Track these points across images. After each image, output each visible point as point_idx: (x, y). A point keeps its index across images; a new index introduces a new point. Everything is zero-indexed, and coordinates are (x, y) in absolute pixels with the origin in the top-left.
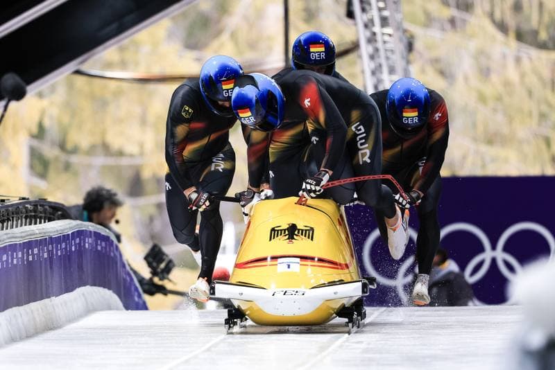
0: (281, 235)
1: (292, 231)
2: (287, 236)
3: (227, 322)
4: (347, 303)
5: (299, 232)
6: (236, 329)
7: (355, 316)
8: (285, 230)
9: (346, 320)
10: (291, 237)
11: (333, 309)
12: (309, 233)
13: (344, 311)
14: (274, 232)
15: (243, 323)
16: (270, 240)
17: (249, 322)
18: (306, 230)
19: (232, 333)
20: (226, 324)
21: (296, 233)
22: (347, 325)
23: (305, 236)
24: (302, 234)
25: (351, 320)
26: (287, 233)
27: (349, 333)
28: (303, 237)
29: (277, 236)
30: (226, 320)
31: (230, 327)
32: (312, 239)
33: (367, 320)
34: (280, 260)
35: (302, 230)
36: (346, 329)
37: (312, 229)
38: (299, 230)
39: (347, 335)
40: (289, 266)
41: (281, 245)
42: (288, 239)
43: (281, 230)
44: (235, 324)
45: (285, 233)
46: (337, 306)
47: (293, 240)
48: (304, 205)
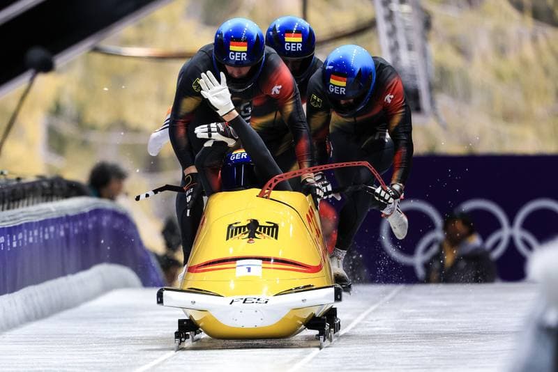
0: (240, 232)
1: (253, 228)
2: (247, 235)
3: (178, 335)
4: (318, 312)
5: (260, 230)
6: (188, 343)
7: (327, 328)
8: (244, 227)
9: (317, 332)
10: (252, 236)
11: (301, 319)
12: (273, 230)
13: (313, 322)
14: (233, 231)
15: (197, 336)
16: (227, 239)
17: (203, 335)
18: (269, 227)
19: (183, 349)
20: (176, 337)
21: (258, 230)
22: (318, 337)
23: (268, 234)
24: (264, 232)
25: (322, 333)
26: (247, 230)
27: (320, 347)
28: (266, 235)
29: (236, 234)
30: (176, 333)
31: (181, 341)
32: (276, 238)
33: (341, 332)
34: (239, 262)
35: (265, 227)
36: (317, 343)
37: (276, 226)
38: (261, 226)
39: (318, 349)
40: (249, 270)
41: (240, 245)
42: (249, 237)
43: (240, 227)
44: (187, 337)
45: (244, 230)
46: (306, 315)
47: (254, 239)
48: (266, 198)
